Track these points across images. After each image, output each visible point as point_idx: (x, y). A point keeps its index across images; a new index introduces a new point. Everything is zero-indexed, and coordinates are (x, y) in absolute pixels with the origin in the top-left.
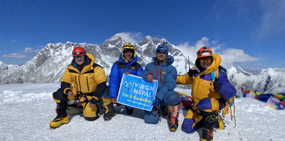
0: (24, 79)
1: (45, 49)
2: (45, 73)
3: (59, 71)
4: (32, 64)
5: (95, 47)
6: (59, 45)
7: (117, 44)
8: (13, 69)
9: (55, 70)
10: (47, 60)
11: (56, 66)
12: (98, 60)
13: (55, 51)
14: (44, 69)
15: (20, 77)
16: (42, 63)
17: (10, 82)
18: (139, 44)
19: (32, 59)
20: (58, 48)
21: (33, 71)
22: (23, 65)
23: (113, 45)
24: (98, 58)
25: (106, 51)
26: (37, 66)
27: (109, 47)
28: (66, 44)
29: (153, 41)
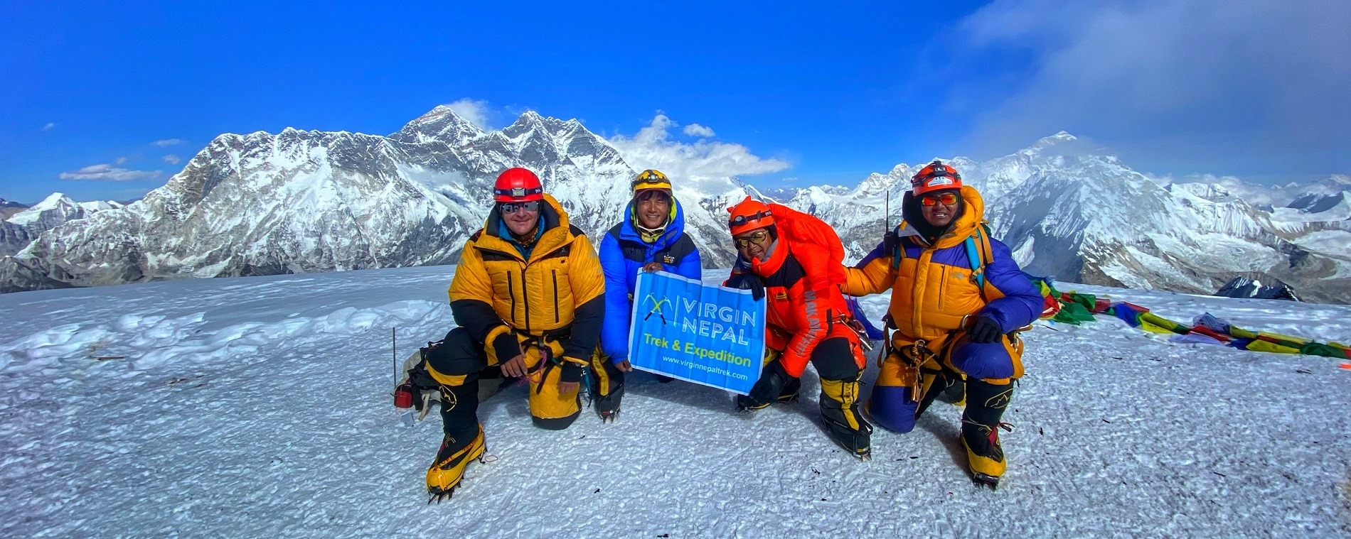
0: (142, 244)
1: (212, 151)
2: (215, 222)
3: (262, 215)
4: (168, 197)
5: (377, 141)
6: (259, 139)
7: (440, 133)
8: (101, 215)
9: (249, 213)
10: (222, 183)
11: (254, 200)
12: (387, 179)
13: (247, 156)
14: (213, 210)
15: (127, 238)
16: (205, 194)
17: (93, 255)
18: (506, 132)
19: (166, 182)
20: (255, 147)
21: (175, 218)
22: (136, 203)
23: (431, 136)
24: (386, 172)
25: (412, 153)
26: (188, 201)
27: (419, 141)
28: (283, 136)
29: (544, 124)
